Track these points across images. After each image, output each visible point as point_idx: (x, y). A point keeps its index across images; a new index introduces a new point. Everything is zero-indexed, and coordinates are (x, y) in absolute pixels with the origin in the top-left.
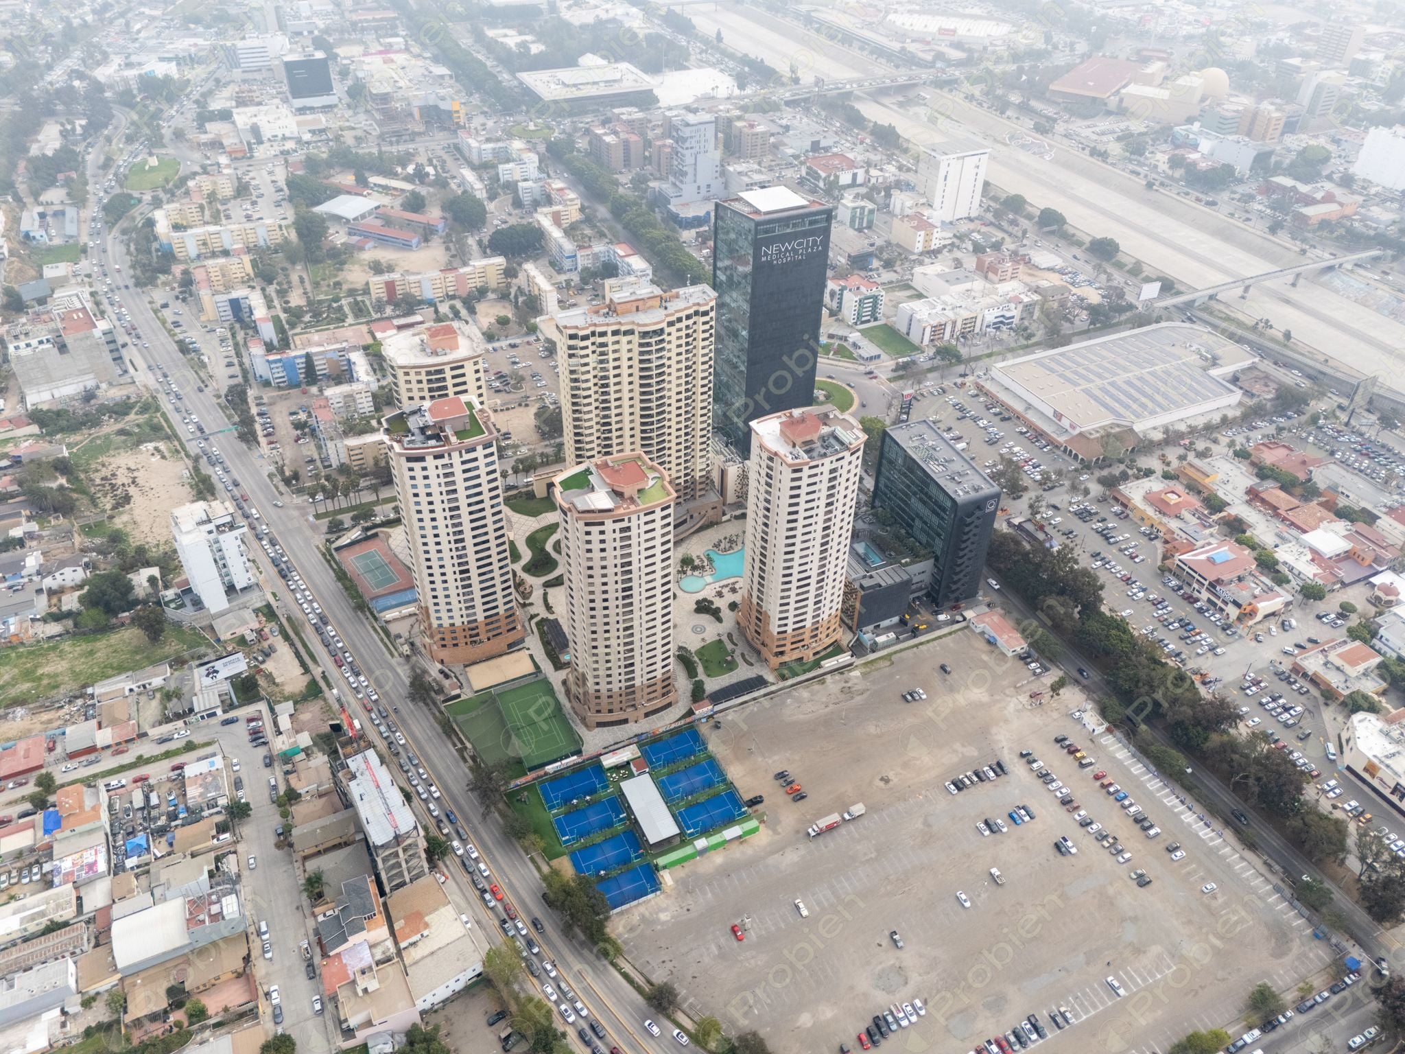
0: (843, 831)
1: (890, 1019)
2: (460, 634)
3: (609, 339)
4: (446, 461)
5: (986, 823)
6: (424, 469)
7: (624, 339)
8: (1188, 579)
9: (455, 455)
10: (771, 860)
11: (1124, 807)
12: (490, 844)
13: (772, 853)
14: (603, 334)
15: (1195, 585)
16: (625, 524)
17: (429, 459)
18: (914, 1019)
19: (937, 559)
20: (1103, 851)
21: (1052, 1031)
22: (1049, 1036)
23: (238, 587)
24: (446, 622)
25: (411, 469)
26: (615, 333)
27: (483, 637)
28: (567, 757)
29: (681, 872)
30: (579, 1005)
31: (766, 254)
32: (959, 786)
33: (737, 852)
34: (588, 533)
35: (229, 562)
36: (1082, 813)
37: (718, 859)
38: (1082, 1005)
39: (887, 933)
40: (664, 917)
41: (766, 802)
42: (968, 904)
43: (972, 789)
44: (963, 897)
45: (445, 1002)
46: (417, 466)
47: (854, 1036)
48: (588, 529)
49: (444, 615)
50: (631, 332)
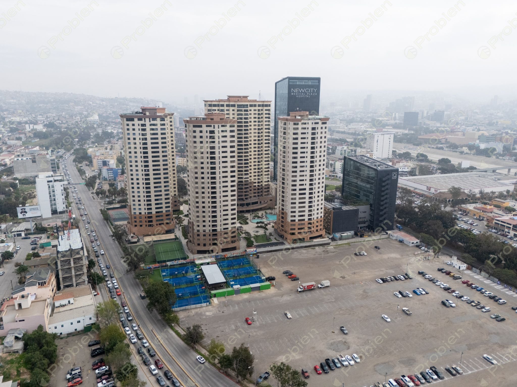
0: (317, 291)
1: (336, 361)
2: (144, 220)
3: (225, 108)
4: (143, 122)
5: (400, 293)
6: (133, 125)
7: (231, 108)
8: (502, 228)
9: (147, 120)
10: (275, 298)
11: (482, 293)
12: (127, 285)
13: (275, 296)
14: (223, 106)
15: (506, 230)
16: (212, 129)
17: (136, 120)
18: (352, 362)
19: (371, 205)
20: (472, 307)
21: (448, 376)
22: (446, 379)
23: (59, 210)
24: (137, 212)
25: (128, 125)
26: (228, 106)
27: (154, 223)
28: (178, 259)
29: (223, 299)
30: (145, 341)
31: (293, 92)
32: (384, 281)
33: (256, 294)
34: (195, 132)
35: (57, 197)
36: (457, 292)
37: (245, 296)
38: (467, 366)
39: (339, 328)
40: (208, 314)
41: (276, 280)
42: (389, 320)
43: (392, 283)
44: (386, 316)
45: (69, 335)
46: (130, 123)
47: (312, 368)
48: (195, 129)
49: (137, 207)
50: (234, 106)
